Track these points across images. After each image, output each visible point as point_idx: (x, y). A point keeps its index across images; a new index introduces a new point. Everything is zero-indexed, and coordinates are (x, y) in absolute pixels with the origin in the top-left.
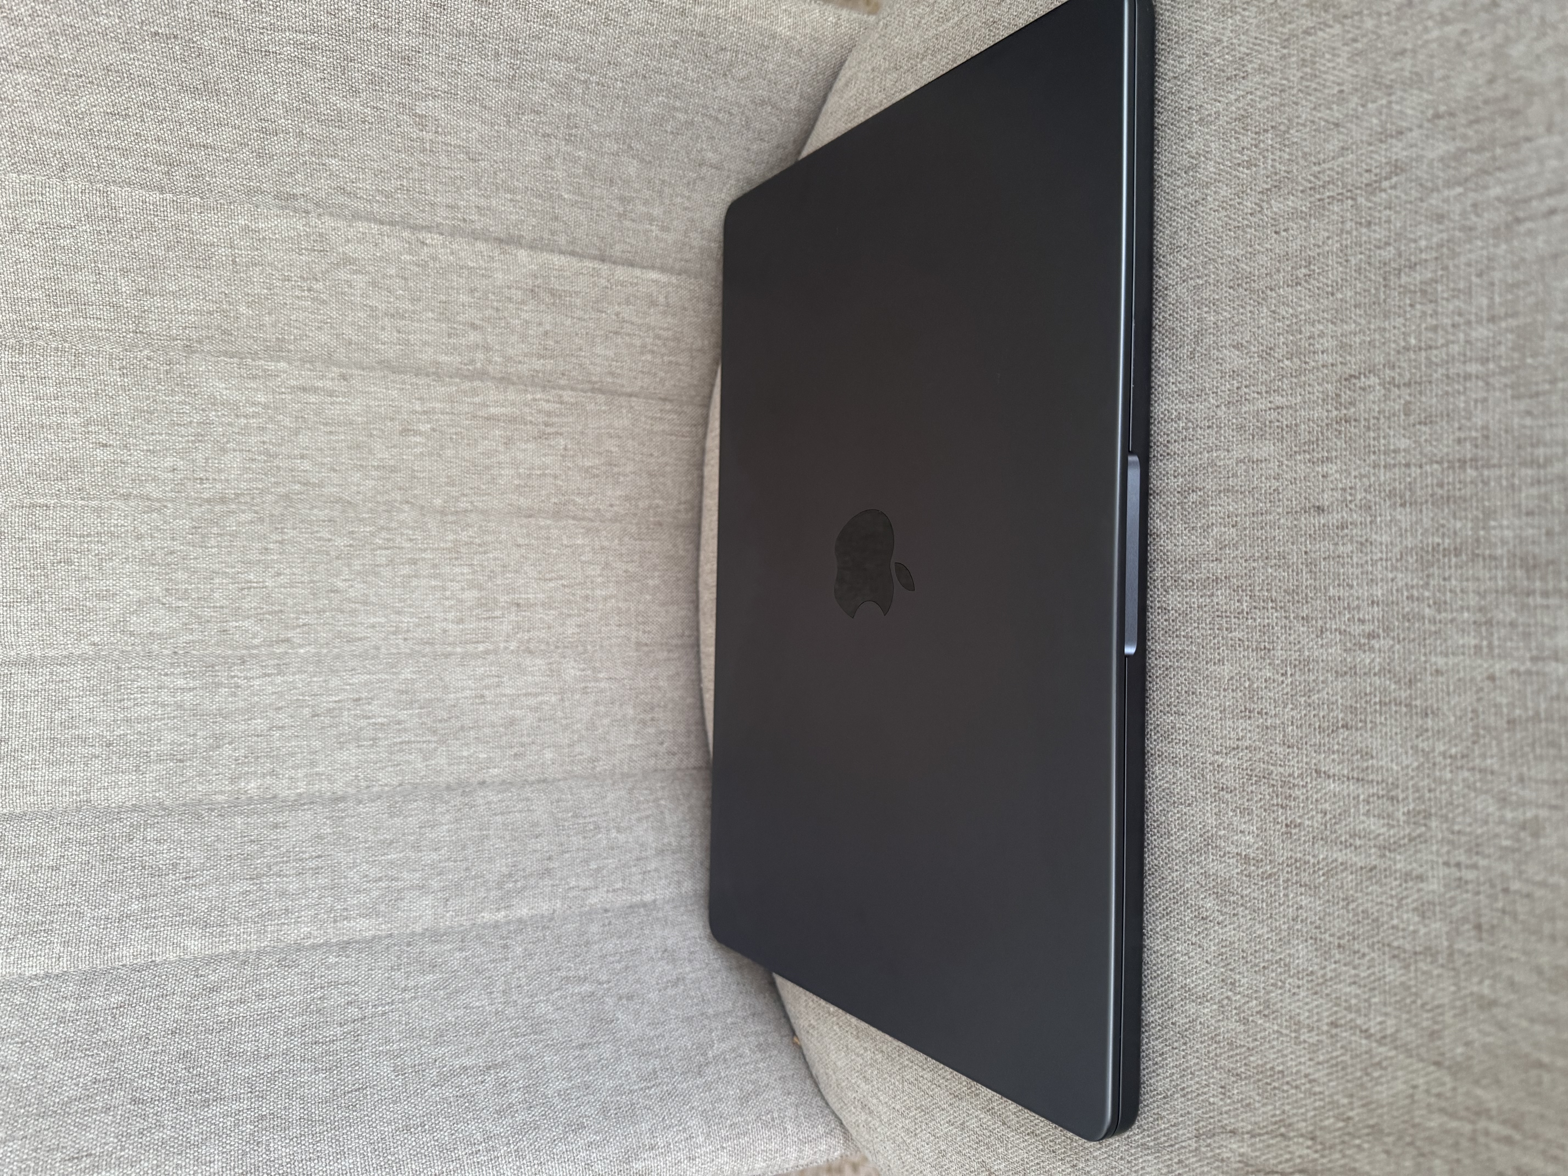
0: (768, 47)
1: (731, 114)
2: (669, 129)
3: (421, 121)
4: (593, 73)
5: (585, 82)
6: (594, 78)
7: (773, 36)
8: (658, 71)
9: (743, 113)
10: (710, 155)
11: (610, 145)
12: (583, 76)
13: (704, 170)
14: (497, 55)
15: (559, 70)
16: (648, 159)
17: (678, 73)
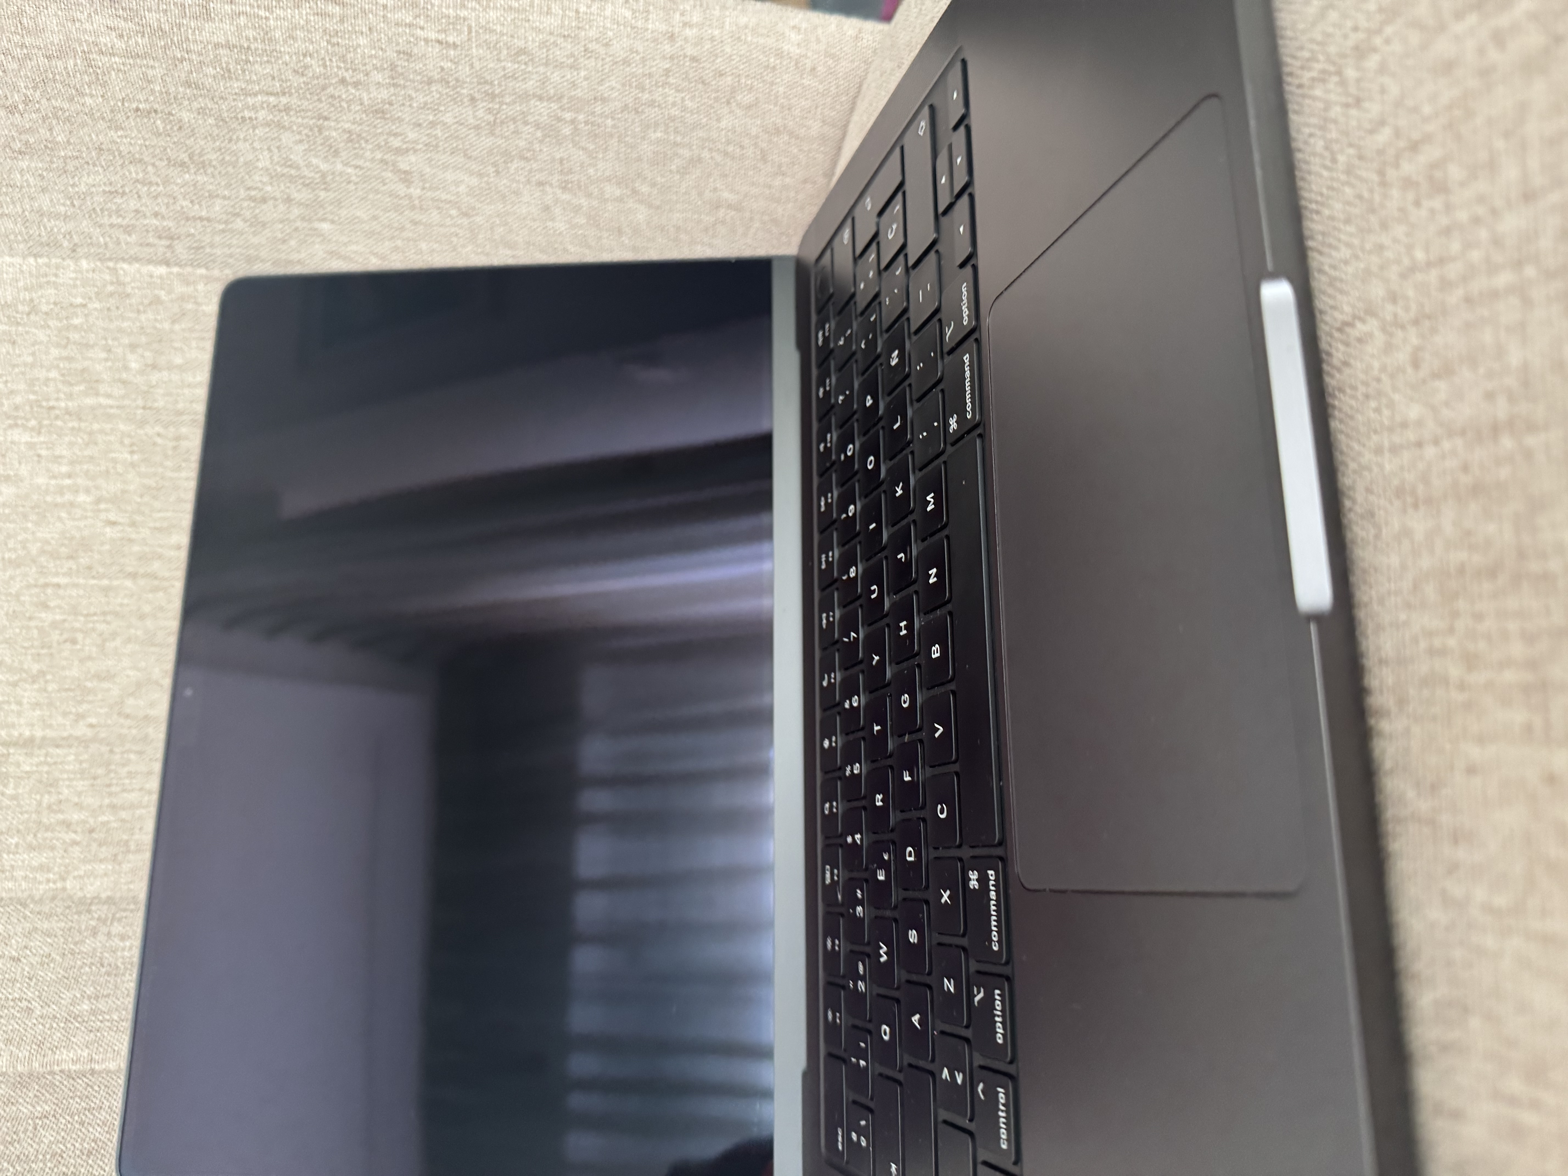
0: (774, 68)
1: (742, 147)
2: (673, 167)
3: (406, 177)
4: (578, 111)
5: (573, 121)
6: (581, 117)
7: (779, 54)
8: (652, 104)
9: (756, 145)
10: (726, 195)
11: (611, 190)
12: (568, 116)
13: (721, 213)
14: (473, 99)
15: (542, 110)
16: (658, 203)
17: (674, 104)
